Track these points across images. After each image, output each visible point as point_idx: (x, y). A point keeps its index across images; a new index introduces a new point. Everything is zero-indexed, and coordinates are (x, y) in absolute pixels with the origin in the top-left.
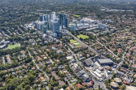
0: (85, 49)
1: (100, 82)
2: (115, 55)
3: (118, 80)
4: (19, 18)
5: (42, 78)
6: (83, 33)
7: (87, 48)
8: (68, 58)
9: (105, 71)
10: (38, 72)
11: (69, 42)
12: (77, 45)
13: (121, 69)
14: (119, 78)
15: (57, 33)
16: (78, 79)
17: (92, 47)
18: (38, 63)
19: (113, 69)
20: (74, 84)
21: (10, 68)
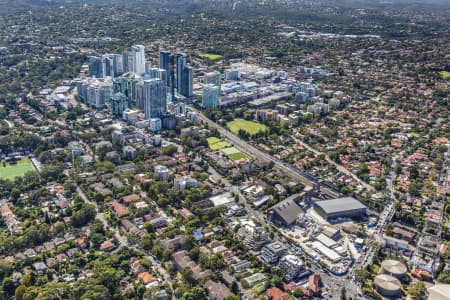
0: (264, 169)
1: (339, 279)
2: (364, 184)
4: (13, 68)
5: (145, 276)
6: (246, 115)
7: (272, 165)
8: (218, 201)
9: (346, 239)
10: (127, 258)
11: (206, 145)
12: (237, 156)
13: (396, 230)
15: (162, 118)
16: (267, 271)
17: (284, 160)
18: (120, 224)
19: (370, 231)
20: (258, 288)
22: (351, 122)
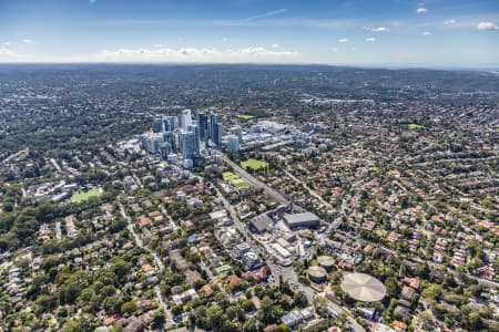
0: (257, 193)
1: (284, 269)
2: (326, 204)
3: (326, 260)
4: (107, 128)
5: (147, 267)
6: (257, 156)
7: (263, 189)
8: (214, 215)
9: (299, 242)
10: (138, 254)
11: (221, 177)
12: (241, 184)
13: (337, 235)
14: (330, 255)
15: (194, 158)
16: (234, 263)
17: (273, 187)
18: (141, 231)
19: (319, 236)
20: (222, 276)
21: (70, 247)
22: (331, 160)
